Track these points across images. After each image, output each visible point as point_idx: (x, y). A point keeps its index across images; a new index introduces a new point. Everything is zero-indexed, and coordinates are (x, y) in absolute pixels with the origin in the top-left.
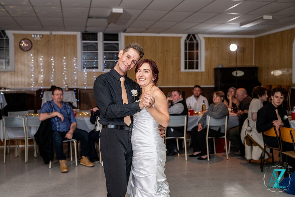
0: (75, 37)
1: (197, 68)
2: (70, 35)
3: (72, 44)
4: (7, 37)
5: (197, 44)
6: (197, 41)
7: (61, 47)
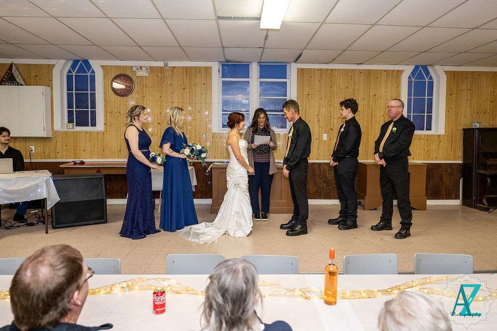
0: (208, 70)
1: (429, 128)
2: (200, 68)
3: (204, 84)
4: (93, 72)
5: (431, 84)
6: (431, 78)
7: (184, 89)
